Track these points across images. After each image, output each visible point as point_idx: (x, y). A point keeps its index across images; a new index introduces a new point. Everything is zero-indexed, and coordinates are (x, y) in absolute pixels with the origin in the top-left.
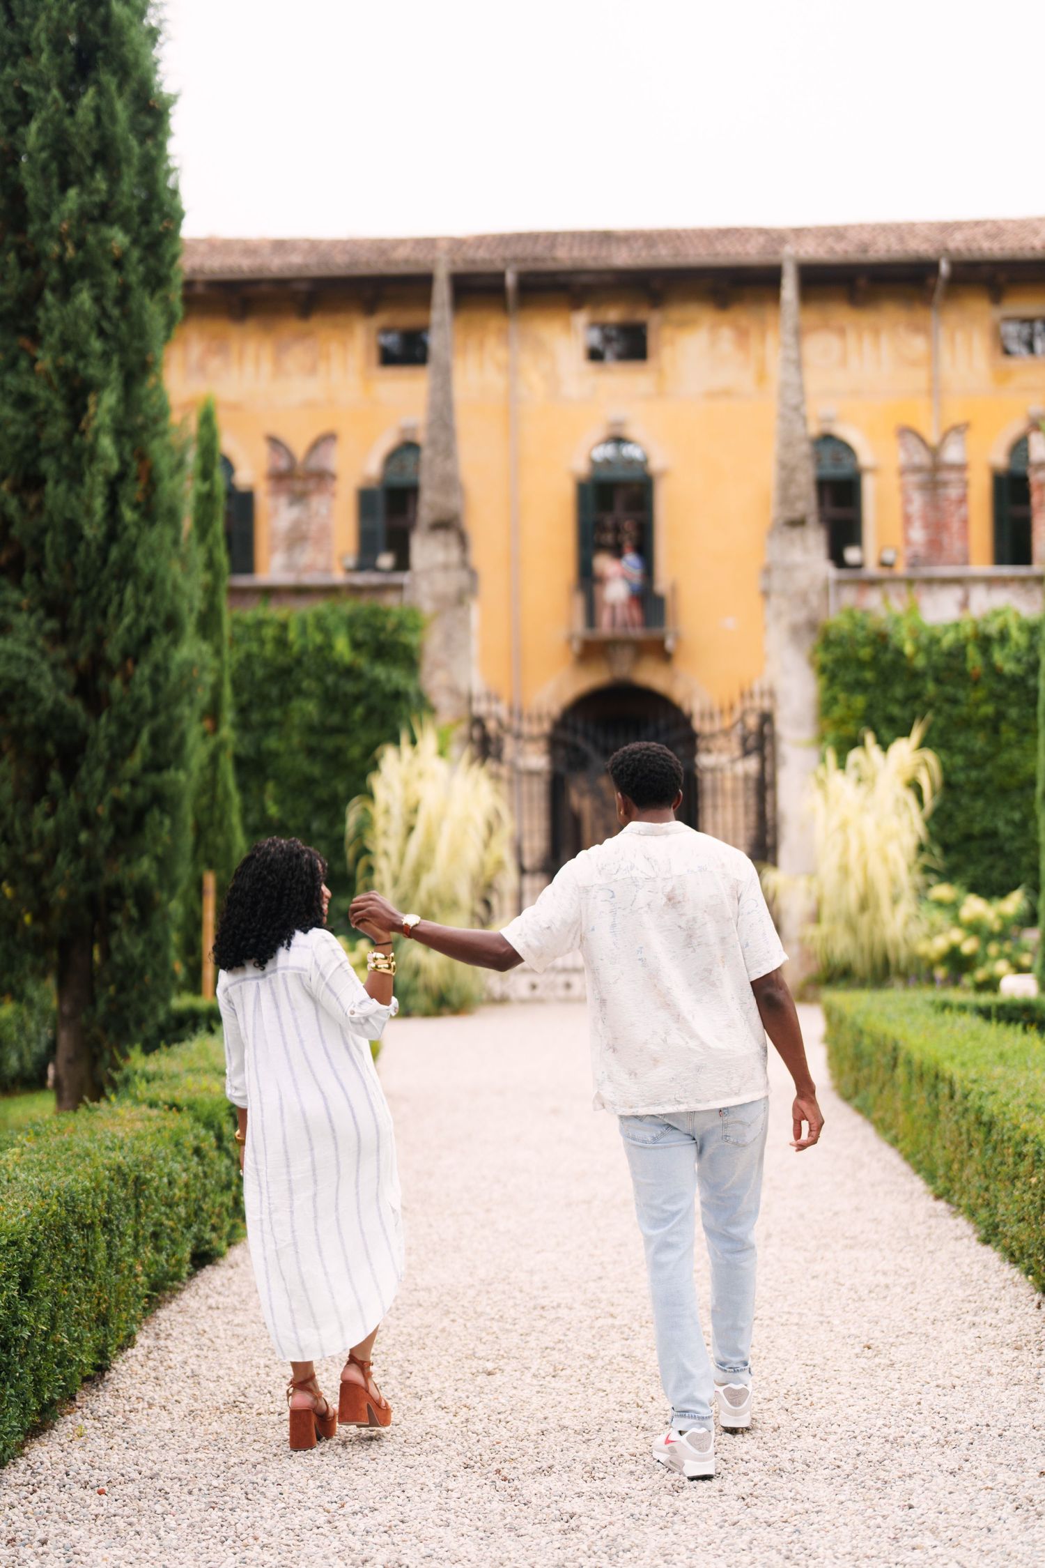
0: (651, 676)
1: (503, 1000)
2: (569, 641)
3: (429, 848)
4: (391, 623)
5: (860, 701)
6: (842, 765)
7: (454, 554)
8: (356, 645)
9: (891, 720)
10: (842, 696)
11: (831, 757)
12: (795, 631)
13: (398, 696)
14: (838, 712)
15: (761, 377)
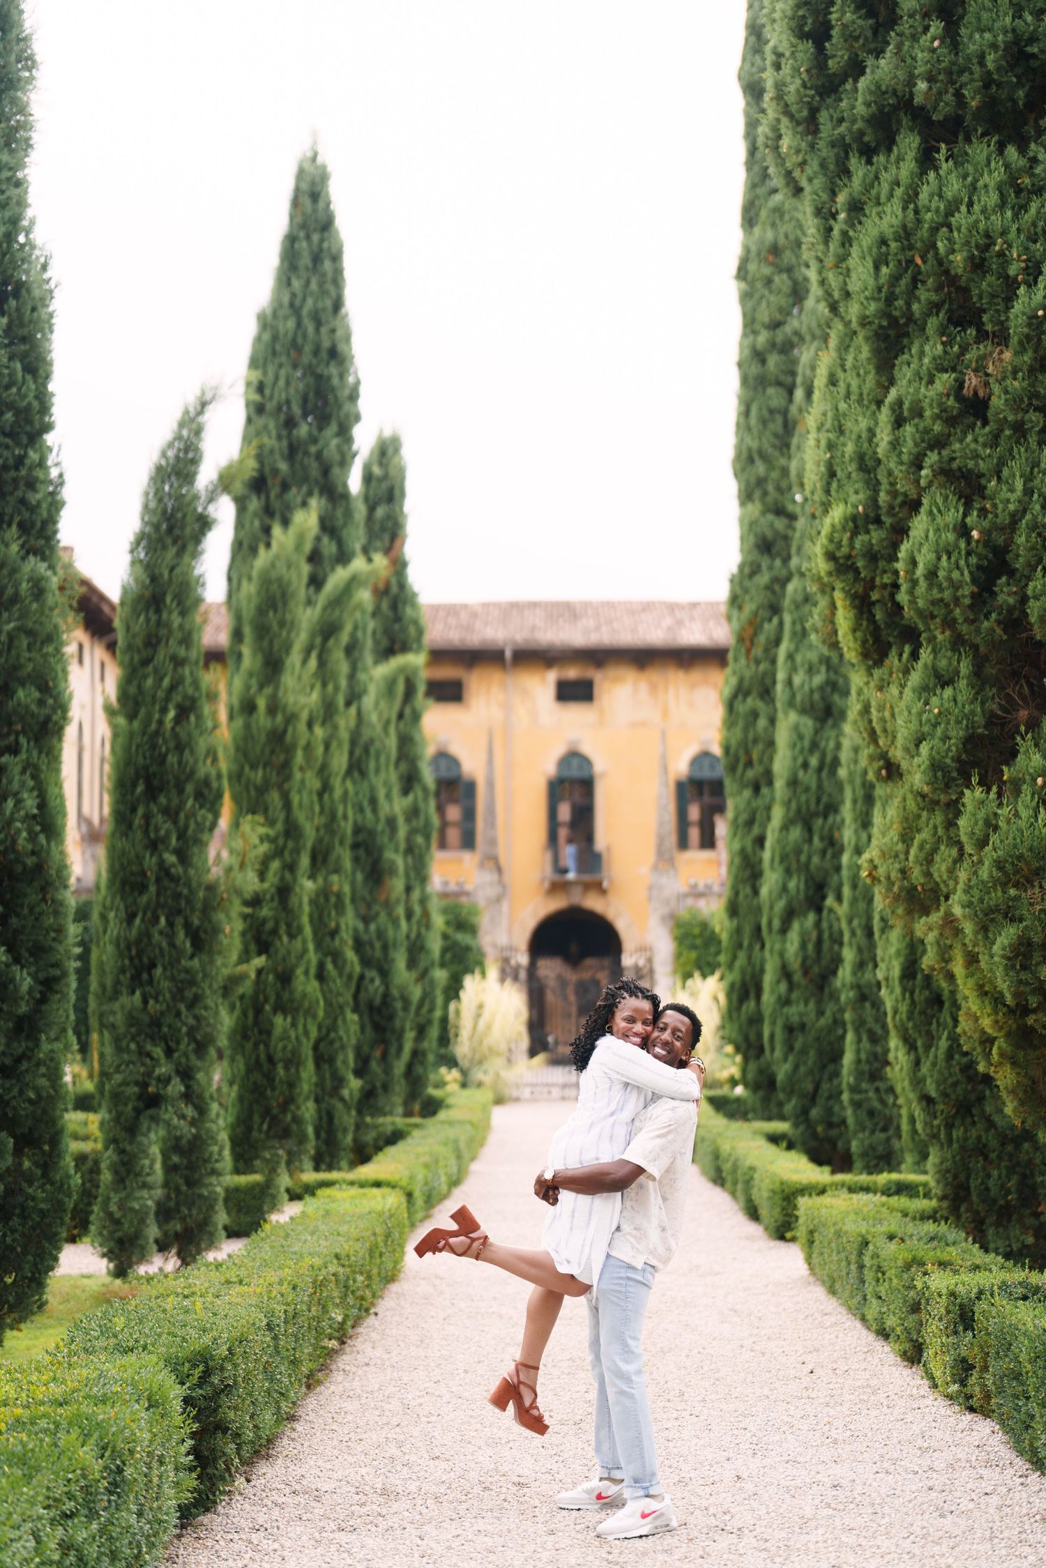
0: (593, 903)
1: (517, 1100)
2: (543, 881)
3: (489, 1027)
4: (465, 911)
5: (694, 955)
6: (684, 987)
7: (495, 877)
8: (448, 923)
9: (709, 964)
10: (685, 952)
11: (679, 984)
12: (664, 919)
13: (468, 949)
14: (683, 960)
15: (665, 713)
